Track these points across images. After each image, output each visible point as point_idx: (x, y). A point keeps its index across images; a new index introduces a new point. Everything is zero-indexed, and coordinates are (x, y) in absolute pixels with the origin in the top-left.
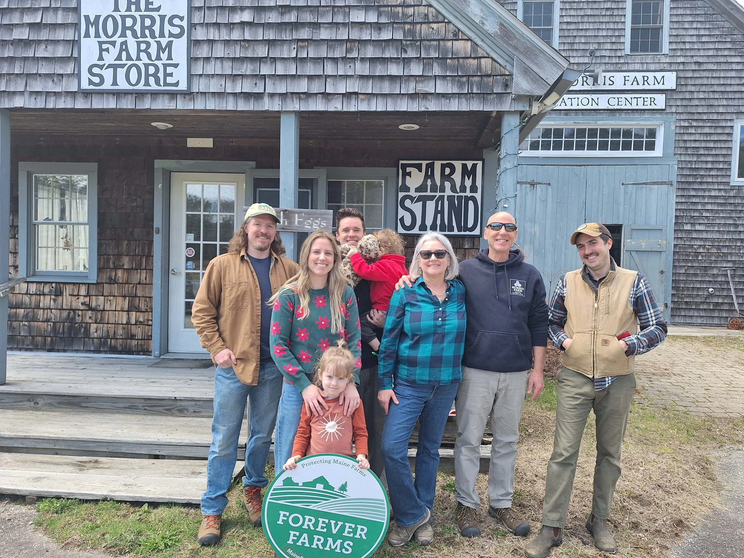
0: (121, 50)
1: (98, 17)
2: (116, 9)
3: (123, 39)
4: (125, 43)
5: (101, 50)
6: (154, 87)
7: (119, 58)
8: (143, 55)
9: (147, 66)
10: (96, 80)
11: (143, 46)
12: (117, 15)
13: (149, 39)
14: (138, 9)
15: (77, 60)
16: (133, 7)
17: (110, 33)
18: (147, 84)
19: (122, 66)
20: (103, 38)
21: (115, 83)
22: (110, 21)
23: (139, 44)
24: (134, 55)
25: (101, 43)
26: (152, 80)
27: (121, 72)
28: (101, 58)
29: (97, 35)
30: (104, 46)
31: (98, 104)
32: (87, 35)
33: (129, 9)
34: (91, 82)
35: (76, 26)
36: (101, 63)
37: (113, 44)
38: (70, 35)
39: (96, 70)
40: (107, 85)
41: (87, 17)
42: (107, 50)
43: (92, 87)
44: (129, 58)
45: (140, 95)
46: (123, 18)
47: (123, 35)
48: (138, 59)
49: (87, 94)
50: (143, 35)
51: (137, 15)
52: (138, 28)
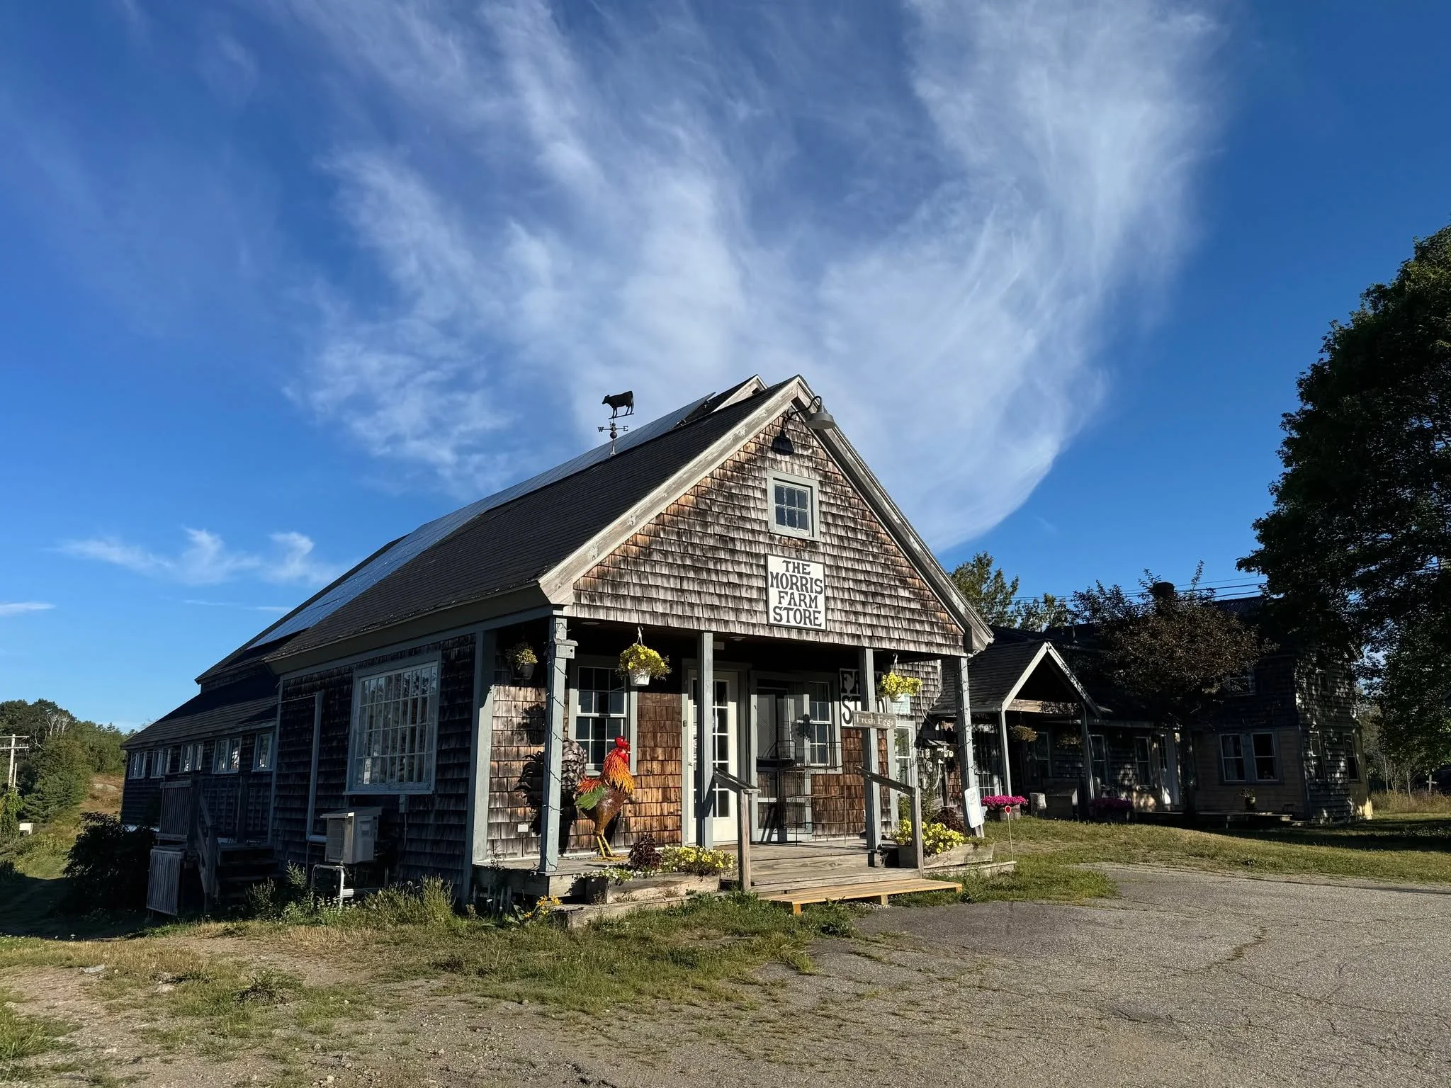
0: (791, 598)
1: (778, 574)
2: (787, 570)
3: (791, 591)
4: (792, 594)
5: (780, 597)
6: (809, 626)
7: (790, 604)
8: (802, 603)
9: (805, 610)
10: (778, 617)
11: (802, 597)
12: (787, 574)
13: (805, 593)
14: (799, 572)
15: (767, 602)
16: (796, 570)
17: (785, 586)
18: (805, 623)
19: (792, 609)
20: (781, 589)
21: (788, 621)
22: (784, 578)
23: (800, 595)
24: (798, 604)
25: (780, 592)
26: (807, 620)
27: (791, 613)
28: (780, 603)
29: (778, 587)
30: (782, 594)
31: (777, 634)
32: (772, 586)
33: (794, 571)
34: (775, 619)
35: (766, 578)
36: (780, 606)
37: (786, 593)
38: (761, 584)
39: (777, 610)
40: (784, 622)
41: (771, 573)
42: (783, 597)
43: (776, 622)
44: (795, 605)
45: (800, 630)
46: (791, 576)
47: (792, 588)
48: (800, 605)
49: (770, 626)
50: (802, 590)
51: (798, 575)
52: (799, 584)
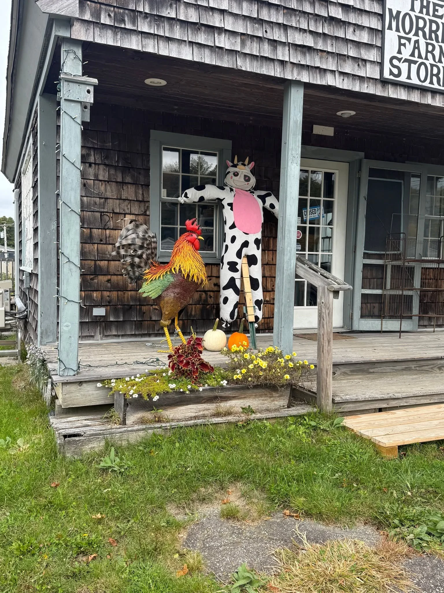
0: (415, 48)
1: (399, 13)
2: (412, 9)
3: (416, 38)
4: (417, 42)
5: (400, 44)
6: (436, 86)
7: (413, 55)
8: (430, 56)
9: (432, 66)
10: (395, 71)
11: (430, 48)
12: (412, 14)
13: (434, 42)
14: (428, 14)
15: (381, 49)
16: (425, 10)
17: (407, 30)
18: (431, 82)
19: (415, 62)
20: (402, 34)
21: (409, 77)
22: (407, 18)
23: (427, 44)
24: (424, 56)
25: (400, 38)
26: (435, 79)
27: (414, 67)
28: (399, 52)
29: (398, 30)
30: (403, 41)
31: (392, 93)
32: (390, 28)
33: (421, 12)
34: (391, 73)
35: (382, 17)
36: (399, 56)
37: (409, 40)
38: (375, 24)
39: (395, 62)
40: (403, 78)
41: (390, 10)
42: (404, 45)
43: (392, 77)
44: (420, 56)
45: (423, 90)
46: (418, 18)
47: (416, 34)
48: (426, 58)
49: (384, 82)
50: (431, 38)
51: (427, 18)
52: (427, 30)
